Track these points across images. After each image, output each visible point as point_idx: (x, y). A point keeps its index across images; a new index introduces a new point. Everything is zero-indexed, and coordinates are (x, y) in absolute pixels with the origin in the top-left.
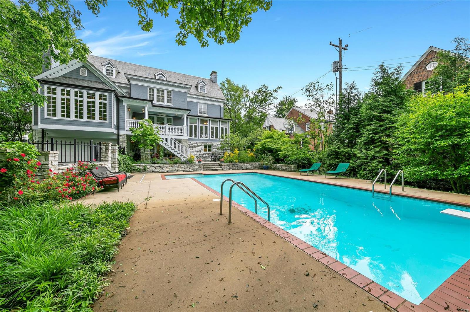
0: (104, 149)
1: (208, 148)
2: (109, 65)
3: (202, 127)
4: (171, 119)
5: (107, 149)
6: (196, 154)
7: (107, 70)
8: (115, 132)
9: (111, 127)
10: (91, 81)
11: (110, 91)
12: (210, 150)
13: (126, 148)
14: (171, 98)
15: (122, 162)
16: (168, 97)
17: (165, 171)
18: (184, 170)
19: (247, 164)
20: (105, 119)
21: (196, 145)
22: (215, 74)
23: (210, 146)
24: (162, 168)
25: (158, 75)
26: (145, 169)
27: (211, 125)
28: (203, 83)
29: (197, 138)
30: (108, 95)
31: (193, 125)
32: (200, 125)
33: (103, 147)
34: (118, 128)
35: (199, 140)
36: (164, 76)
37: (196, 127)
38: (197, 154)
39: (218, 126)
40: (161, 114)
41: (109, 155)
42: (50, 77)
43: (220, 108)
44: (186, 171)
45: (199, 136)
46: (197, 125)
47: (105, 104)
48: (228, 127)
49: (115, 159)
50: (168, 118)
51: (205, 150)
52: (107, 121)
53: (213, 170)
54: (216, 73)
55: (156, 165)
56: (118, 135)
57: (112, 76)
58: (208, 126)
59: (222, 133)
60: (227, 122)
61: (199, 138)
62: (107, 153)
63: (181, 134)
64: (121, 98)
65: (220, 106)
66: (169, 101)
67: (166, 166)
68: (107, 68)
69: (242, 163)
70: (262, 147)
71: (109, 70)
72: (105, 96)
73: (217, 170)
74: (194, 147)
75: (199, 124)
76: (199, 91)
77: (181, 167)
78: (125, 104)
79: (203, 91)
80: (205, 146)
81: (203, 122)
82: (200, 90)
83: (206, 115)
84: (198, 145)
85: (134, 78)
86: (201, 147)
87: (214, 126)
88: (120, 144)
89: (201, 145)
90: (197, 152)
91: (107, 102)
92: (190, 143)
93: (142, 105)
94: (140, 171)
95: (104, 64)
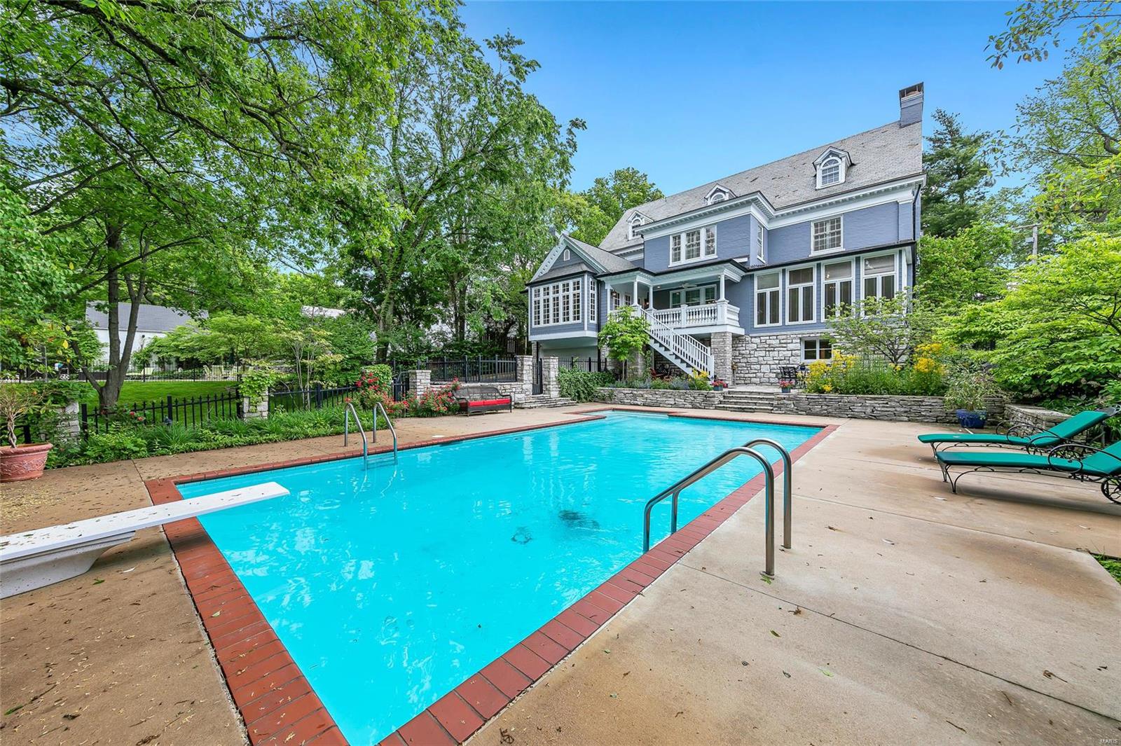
0: (520, 365)
1: (818, 349)
2: (637, 218)
3: (794, 292)
4: (714, 288)
5: (523, 364)
6: (775, 366)
7: (633, 227)
8: (593, 334)
9: (583, 329)
10: (572, 267)
11: (582, 274)
12: (827, 355)
14: (713, 241)
16: (708, 242)
17: (639, 403)
18: (673, 403)
21: (775, 342)
22: (915, 94)
23: (825, 344)
24: (635, 396)
25: (711, 196)
26: (611, 396)
27: (827, 278)
28: (831, 158)
29: (780, 324)
30: (580, 279)
31: (768, 291)
32: (788, 287)
34: (598, 328)
35: (784, 328)
36: (724, 192)
37: (774, 295)
42: (539, 277)
43: (894, 209)
45: (784, 319)
46: (780, 288)
49: (550, 378)
51: (810, 355)
52: (580, 321)
55: (626, 391)
56: (599, 339)
58: (853, 278)
60: (891, 257)
61: (784, 322)
63: (713, 322)
64: (602, 279)
65: (897, 203)
66: (711, 249)
67: (643, 392)
68: (634, 224)
72: (579, 283)
74: (771, 349)
75: (784, 286)
76: (818, 187)
78: (608, 287)
79: (830, 182)
80: (809, 345)
81: (801, 275)
82: (824, 183)
83: (841, 249)
84: (782, 341)
85: (646, 230)
86: (791, 346)
87: (837, 281)
88: (602, 353)
89: (790, 341)
90: (777, 362)
91: (580, 291)
92: (757, 340)
93: (629, 281)
94: (604, 399)
95: (630, 219)
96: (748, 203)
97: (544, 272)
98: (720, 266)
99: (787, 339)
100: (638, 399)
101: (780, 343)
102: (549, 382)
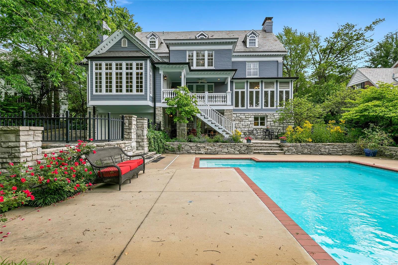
0: (127, 124)
1: (259, 121)
2: (153, 37)
3: (251, 93)
4: (212, 85)
5: (130, 124)
6: (243, 129)
7: (151, 42)
8: (151, 104)
10: (130, 51)
11: (145, 58)
12: (262, 124)
13: (162, 123)
14: (212, 59)
15: (152, 140)
16: (209, 59)
17: (203, 152)
18: (227, 151)
19: (329, 145)
20: (141, 91)
21: (243, 117)
22: (269, 21)
23: (263, 119)
24: (199, 148)
25: (199, 36)
26: (179, 149)
27: (265, 88)
28: (252, 35)
29: (245, 108)
31: (240, 91)
32: (249, 90)
33: (126, 122)
34: (154, 100)
35: (247, 110)
36: (206, 37)
37: (243, 93)
38: (245, 129)
39: (275, 90)
40: (200, 81)
41: (132, 131)
42: (99, 53)
43: (276, 64)
44: (228, 153)
45: (247, 105)
46: (245, 90)
47: (142, 74)
48: (290, 90)
49: (144, 136)
50: (208, 86)
51: (256, 124)
52: (143, 93)
53: (269, 154)
54: (270, 19)
55: (192, 144)
56: (155, 108)
57: (155, 47)
58: (260, 90)
59: (281, 99)
60: (288, 83)
61: (247, 107)
62: (130, 129)
63: (224, 104)
64: (157, 66)
65: (277, 61)
66: (210, 64)
67: (204, 145)
68: (151, 40)
69: (320, 144)
70: (361, 116)
71: (153, 42)
72: (141, 64)
73: (275, 154)
74: (241, 120)
75: (247, 89)
76: (248, 46)
77: (222, 148)
78: (161, 72)
79: (252, 45)
80: (256, 119)
82: (250, 45)
83: (258, 76)
84: (247, 117)
85: (172, 44)
86: (250, 119)
87: (269, 90)
88: (157, 118)
89: (250, 117)
90: (244, 127)
91: (143, 71)
92: (235, 115)
93: (178, 71)
94: (174, 151)
95: (148, 36)
96: (232, 43)
97: (101, 52)
98: (229, 72)
99: (248, 116)
100: (202, 149)
101: (246, 118)
102: (143, 139)
